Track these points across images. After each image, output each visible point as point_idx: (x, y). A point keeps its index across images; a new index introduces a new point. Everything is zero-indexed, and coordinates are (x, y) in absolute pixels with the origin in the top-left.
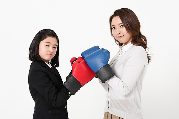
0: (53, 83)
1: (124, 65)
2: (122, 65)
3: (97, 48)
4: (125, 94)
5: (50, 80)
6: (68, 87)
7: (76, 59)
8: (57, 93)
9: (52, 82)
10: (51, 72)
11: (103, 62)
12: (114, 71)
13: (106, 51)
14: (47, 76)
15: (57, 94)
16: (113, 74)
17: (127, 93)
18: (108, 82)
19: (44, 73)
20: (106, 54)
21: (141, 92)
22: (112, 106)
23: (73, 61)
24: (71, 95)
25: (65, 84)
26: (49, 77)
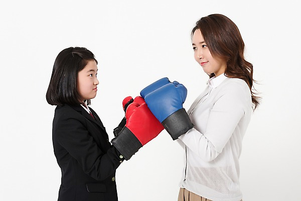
0: (94, 140)
1: (210, 111)
2: (207, 111)
3: (166, 81)
4: (209, 159)
5: (90, 134)
6: (118, 147)
7: (132, 101)
8: (100, 156)
9: (92, 138)
10: (91, 121)
11: (174, 104)
12: (194, 121)
13: (181, 87)
14: (85, 127)
15: (100, 159)
16: (191, 125)
17: (213, 158)
18: (182, 137)
19: (81, 122)
20: (180, 91)
21: (239, 157)
22: (190, 178)
23: (127, 103)
24: (123, 160)
25: (115, 141)
26: (87, 130)
